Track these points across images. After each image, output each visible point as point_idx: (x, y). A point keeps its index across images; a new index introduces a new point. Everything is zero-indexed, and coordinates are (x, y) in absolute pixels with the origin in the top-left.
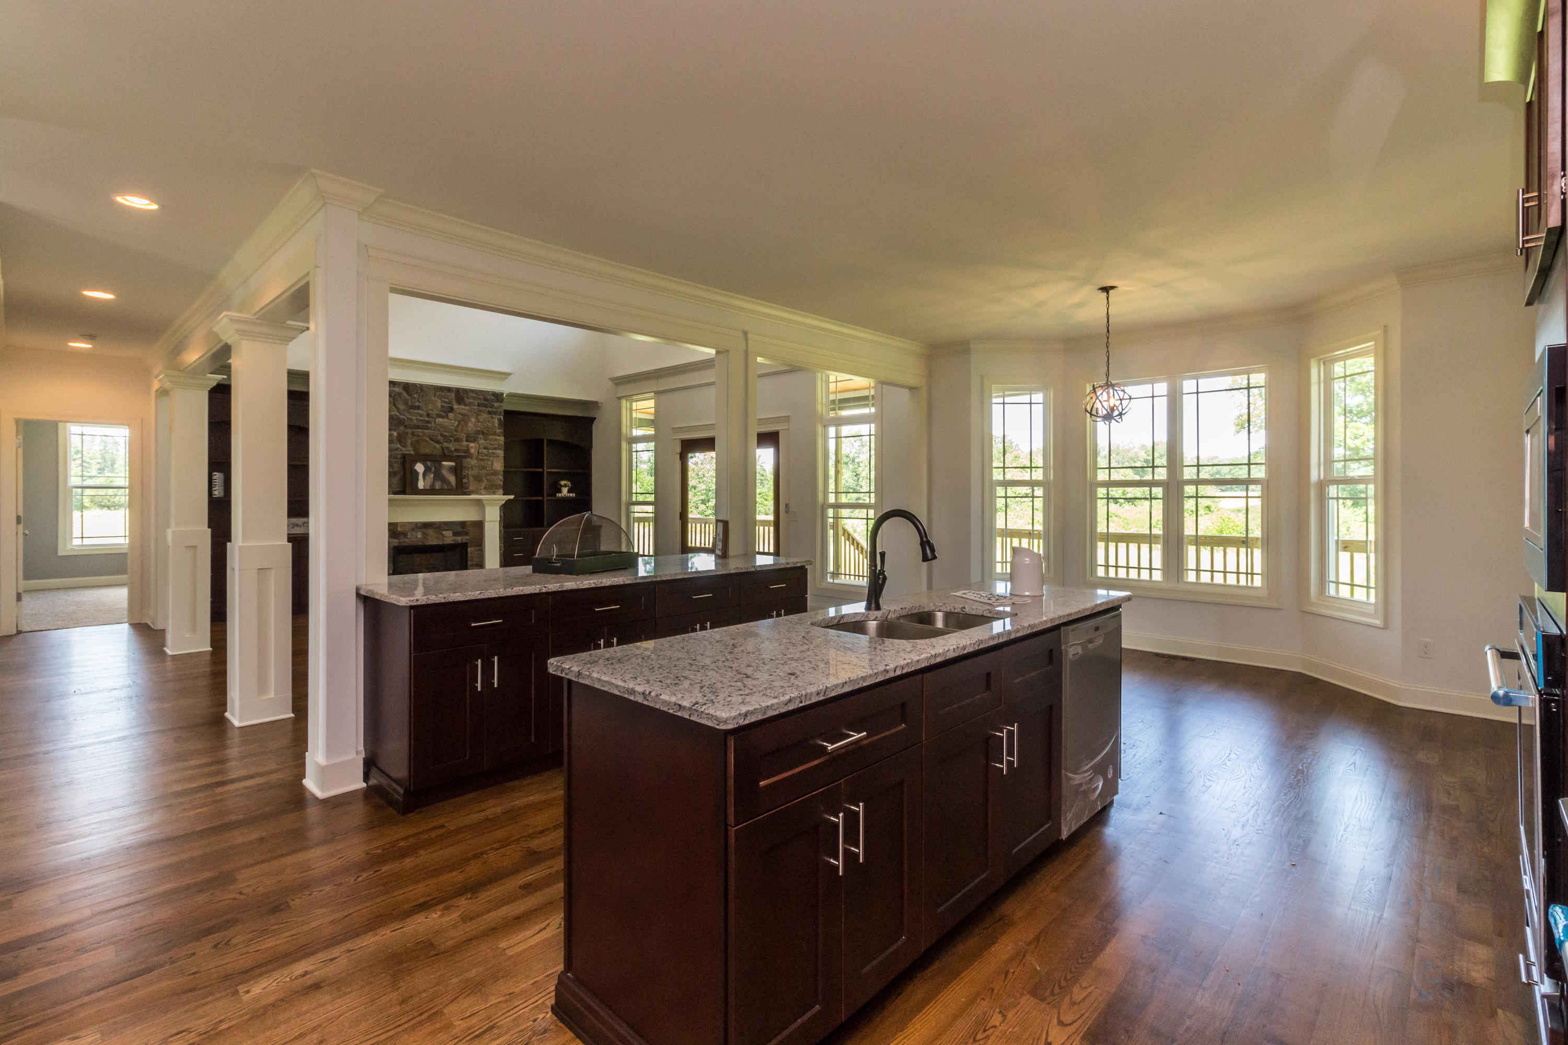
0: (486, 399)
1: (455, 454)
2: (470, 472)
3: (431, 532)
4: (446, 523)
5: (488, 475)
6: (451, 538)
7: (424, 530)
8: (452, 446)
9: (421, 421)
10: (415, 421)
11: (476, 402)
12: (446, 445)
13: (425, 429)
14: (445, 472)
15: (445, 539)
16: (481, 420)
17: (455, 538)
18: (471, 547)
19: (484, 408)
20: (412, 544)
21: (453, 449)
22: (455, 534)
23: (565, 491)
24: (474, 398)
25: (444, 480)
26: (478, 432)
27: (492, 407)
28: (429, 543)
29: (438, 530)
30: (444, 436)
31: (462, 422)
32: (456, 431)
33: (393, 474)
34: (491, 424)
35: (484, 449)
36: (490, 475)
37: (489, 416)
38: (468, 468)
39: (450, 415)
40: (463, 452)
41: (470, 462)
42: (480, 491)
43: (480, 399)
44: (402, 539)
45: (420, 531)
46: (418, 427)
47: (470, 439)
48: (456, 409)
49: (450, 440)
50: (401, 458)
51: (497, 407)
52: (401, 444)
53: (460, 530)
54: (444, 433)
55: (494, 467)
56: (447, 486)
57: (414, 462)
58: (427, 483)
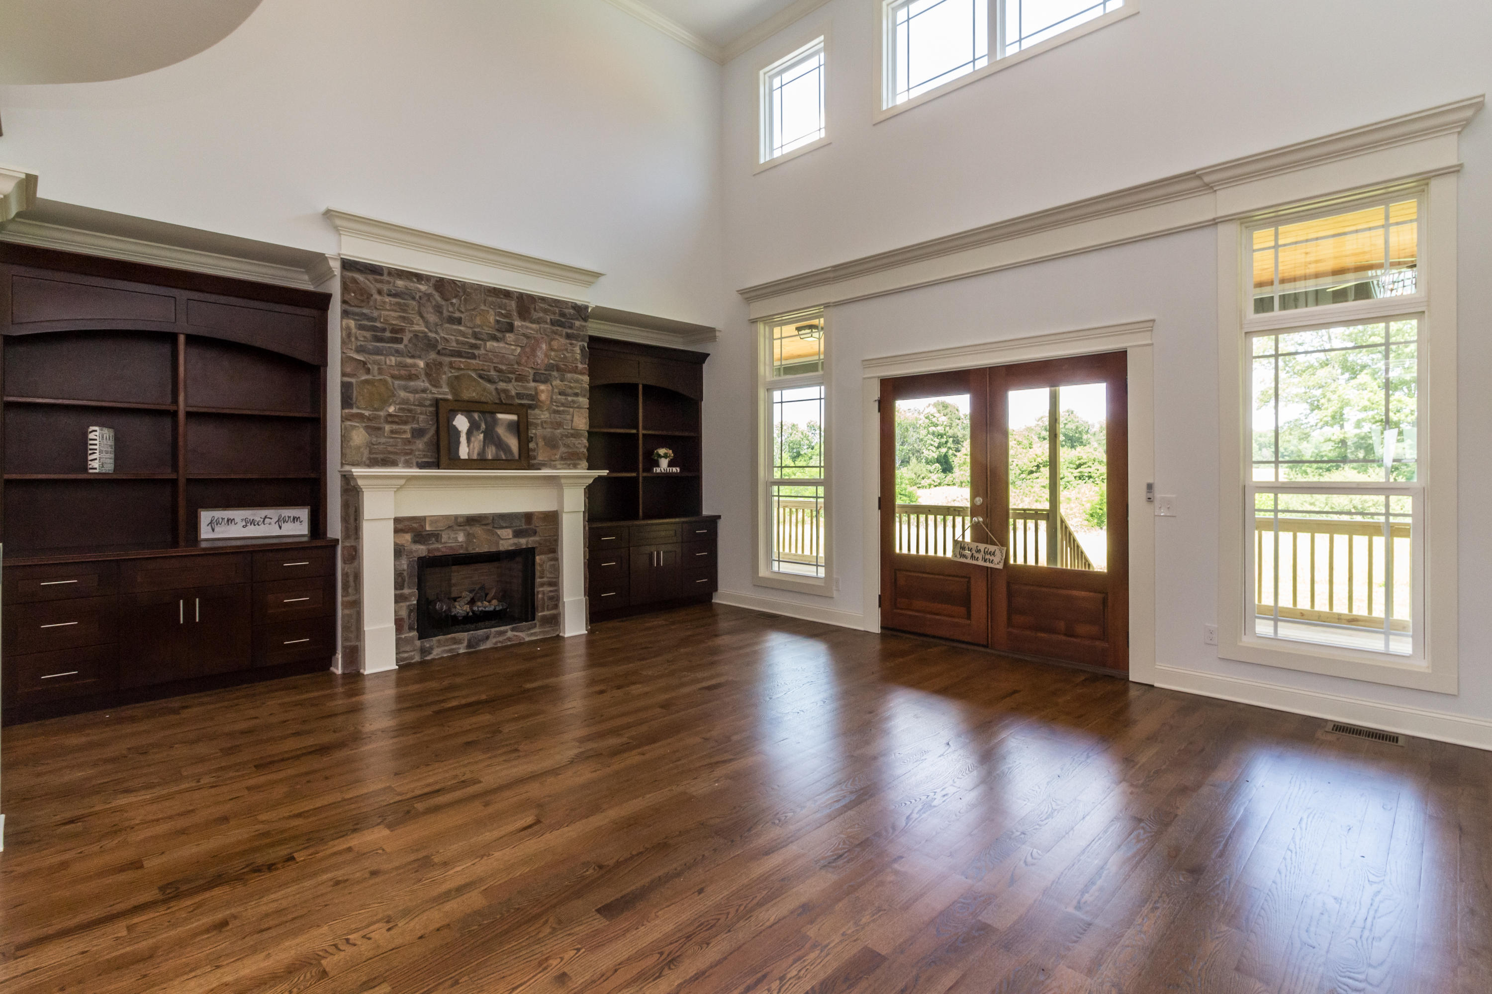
0: (563, 315)
1: (518, 401)
2: (540, 432)
3: (478, 530)
4: (502, 516)
5: (567, 436)
6: (511, 541)
7: (468, 528)
8: (512, 388)
9: (464, 343)
10: (454, 344)
11: (548, 318)
12: (502, 385)
13: (468, 358)
14: (501, 431)
15: (501, 542)
16: (556, 347)
17: (516, 540)
18: (541, 554)
19: (560, 328)
20: (449, 552)
21: (513, 393)
22: (518, 534)
23: (664, 463)
24: (546, 311)
25: (500, 445)
26: (551, 367)
27: (571, 328)
28: (477, 550)
29: (489, 527)
30: (499, 371)
31: (528, 350)
32: (518, 363)
33: (418, 433)
34: (570, 355)
35: (560, 394)
36: (569, 437)
37: (568, 341)
38: (536, 425)
39: (509, 337)
40: (528, 400)
41: (539, 415)
42: (554, 463)
43: (554, 314)
44: (433, 543)
45: (460, 530)
46: (459, 354)
47: (540, 378)
48: (518, 327)
49: (508, 377)
50: (431, 405)
51: (579, 329)
52: (430, 382)
53: (524, 527)
54: (500, 366)
55: (574, 424)
56: (505, 454)
57: (454, 412)
58: (474, 448)
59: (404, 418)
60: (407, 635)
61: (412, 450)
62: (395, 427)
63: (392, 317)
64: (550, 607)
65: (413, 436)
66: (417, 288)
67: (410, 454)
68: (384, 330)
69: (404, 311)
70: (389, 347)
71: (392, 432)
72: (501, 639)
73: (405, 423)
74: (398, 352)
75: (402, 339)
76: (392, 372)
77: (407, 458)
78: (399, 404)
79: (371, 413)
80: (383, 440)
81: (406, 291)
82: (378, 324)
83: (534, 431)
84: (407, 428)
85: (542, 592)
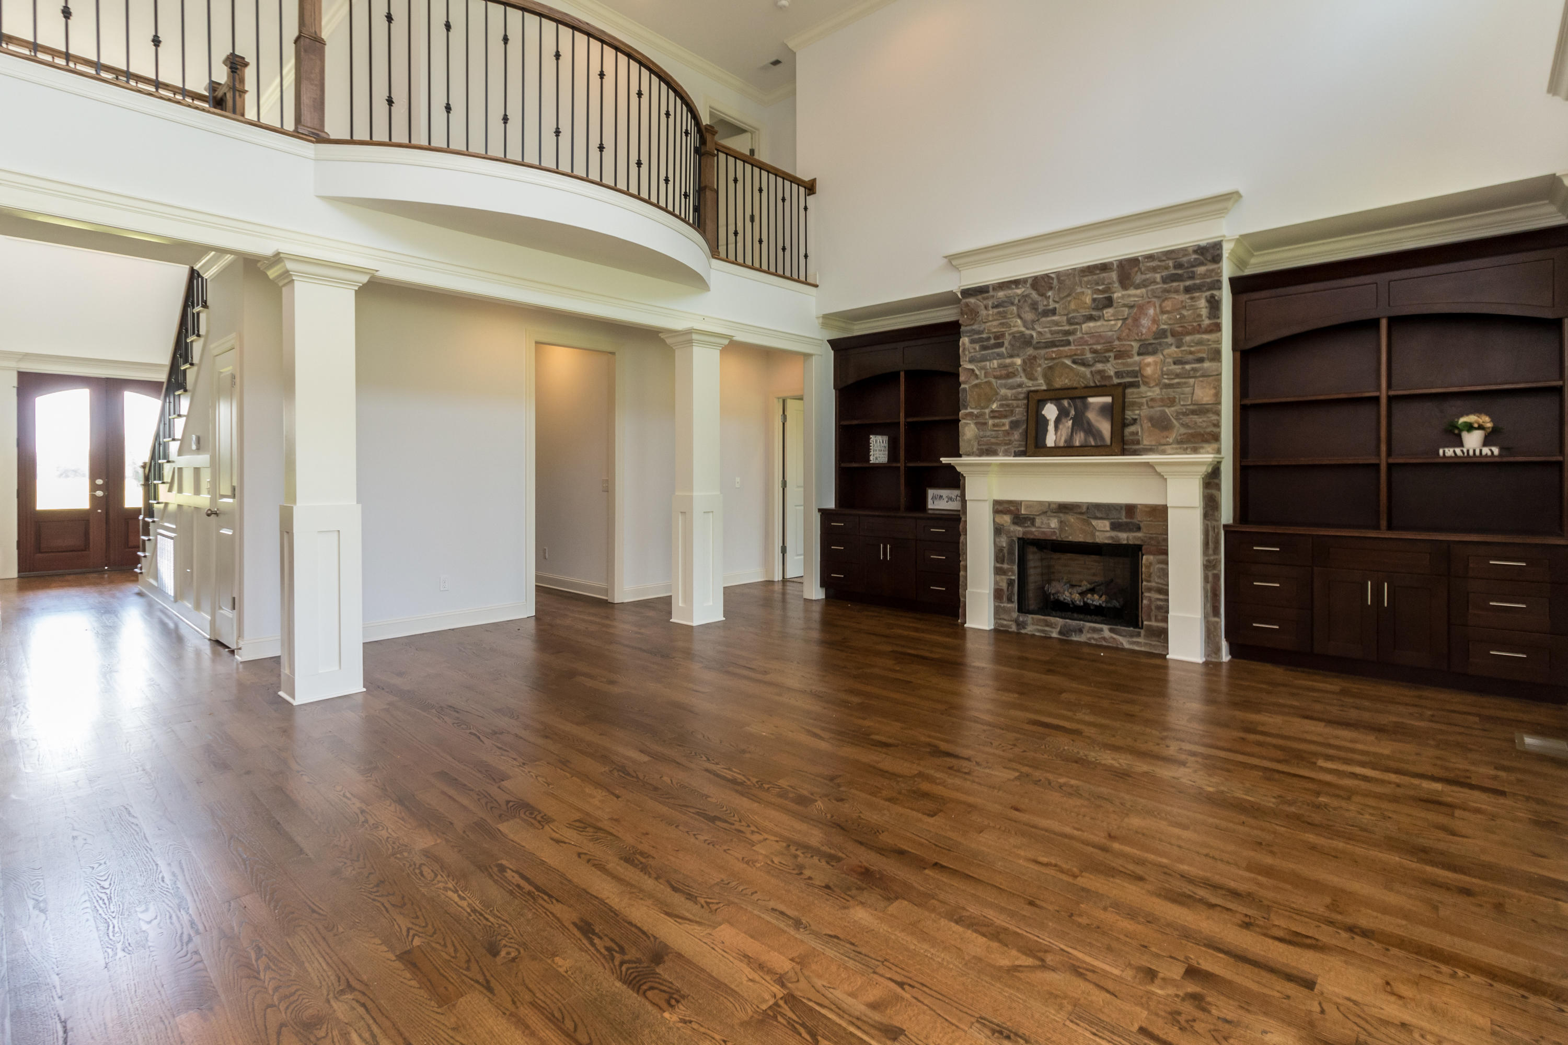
0: (1179, 266)
1: (1116, 381)
2: (1145, 412)
3: (1071, 519)
4: (1098, 506)
5: (1185, 414)
6: (1108, 534)
7: (1061, 515)
8: (1110, 369)
9: (1058, 332)
10: (1049, 336)
11: (1158, 277)
12: (1099, 366)
13: (1062, 346)
14: (1092, 416)
15: (1097, 533)
16: (1168, 309)
17: (1114, 534)
18: (1150, 553)
19: (1175, 284)
20: (1042, 537)
21: (1112, 373)
22: (1115, 527)
23: (1473, 442)
24: (1154, 270)
25: (1090, 430)
26: (1161, 334)
27: (1192, 278)
28: (1070, 538)
29: (1085, 517)
30: (1095, 352)
31: (1130, 321)
32: (1119, 339)
33: (1014, 425)
34: (1190, 312)
35: (1175, 363)
36: (1188, 415)
37: (1187, 296)
38: (1140, 406)
39: (1107, 313)
40: (1131, 377)
41: (1146, 392)
42: (1163, 447)
43: (1167, 268)
44: (1028, 527)
45: (1055, 517)
46: (1053, 344)
47: (1145, 350)
48: (1119, 298)
49: (1105, 357)
50: (1024, 399)
51: (1204, 276)
52: (1026, 376)
53: (1125, 520)
54: (1095, 347)
55: (1195, 397)
56: (1095, 439)
57: (1041, 403)
58: (1061, 435)
59: (1004, 413)
60: (1005, 605)
61: (1010, 440)
62: (997, 421)
63: (993, 326)
64: (1160, 618)
65: (1011, 428)
66: (1015, 293)
67: (1009, 444)
68: (989, 339)
69: (1005, 317)
70: (992, 353)
71: (994, 425)
72: (1096, 636)
73: (1006, 417)
74: (1000, 356)
75: (1003, 342)
76: (995, 373)
77: (1006, 447)
78: (1000, 401)
79: (978, 411)
80: (988, 433)
81: (1006, 299)
82: (984, 336)
83: (1137, 412)
84: (1006, 421)
85: (1148, 598)
